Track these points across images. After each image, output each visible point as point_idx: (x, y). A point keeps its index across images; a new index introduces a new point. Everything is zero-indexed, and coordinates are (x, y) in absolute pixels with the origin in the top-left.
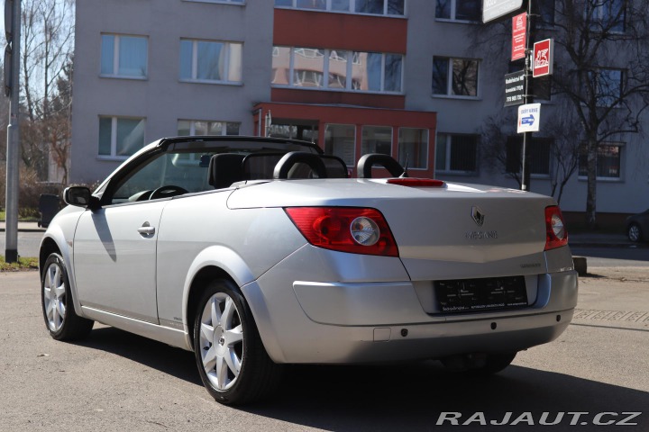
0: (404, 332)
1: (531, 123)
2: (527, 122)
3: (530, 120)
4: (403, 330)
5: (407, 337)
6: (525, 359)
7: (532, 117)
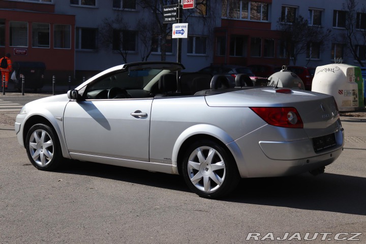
0: (308, 161)
1: (182, 34)
2: (180, 33)
3: (182, 32)
4: (308, 160)
5: (309, 163)
6: (328, 169)
7: (183, 30)
